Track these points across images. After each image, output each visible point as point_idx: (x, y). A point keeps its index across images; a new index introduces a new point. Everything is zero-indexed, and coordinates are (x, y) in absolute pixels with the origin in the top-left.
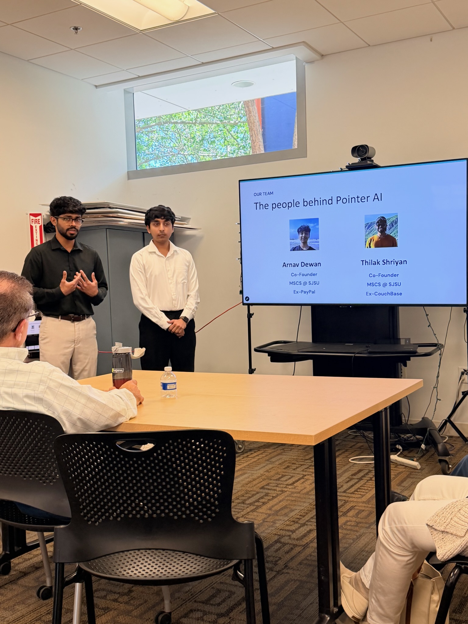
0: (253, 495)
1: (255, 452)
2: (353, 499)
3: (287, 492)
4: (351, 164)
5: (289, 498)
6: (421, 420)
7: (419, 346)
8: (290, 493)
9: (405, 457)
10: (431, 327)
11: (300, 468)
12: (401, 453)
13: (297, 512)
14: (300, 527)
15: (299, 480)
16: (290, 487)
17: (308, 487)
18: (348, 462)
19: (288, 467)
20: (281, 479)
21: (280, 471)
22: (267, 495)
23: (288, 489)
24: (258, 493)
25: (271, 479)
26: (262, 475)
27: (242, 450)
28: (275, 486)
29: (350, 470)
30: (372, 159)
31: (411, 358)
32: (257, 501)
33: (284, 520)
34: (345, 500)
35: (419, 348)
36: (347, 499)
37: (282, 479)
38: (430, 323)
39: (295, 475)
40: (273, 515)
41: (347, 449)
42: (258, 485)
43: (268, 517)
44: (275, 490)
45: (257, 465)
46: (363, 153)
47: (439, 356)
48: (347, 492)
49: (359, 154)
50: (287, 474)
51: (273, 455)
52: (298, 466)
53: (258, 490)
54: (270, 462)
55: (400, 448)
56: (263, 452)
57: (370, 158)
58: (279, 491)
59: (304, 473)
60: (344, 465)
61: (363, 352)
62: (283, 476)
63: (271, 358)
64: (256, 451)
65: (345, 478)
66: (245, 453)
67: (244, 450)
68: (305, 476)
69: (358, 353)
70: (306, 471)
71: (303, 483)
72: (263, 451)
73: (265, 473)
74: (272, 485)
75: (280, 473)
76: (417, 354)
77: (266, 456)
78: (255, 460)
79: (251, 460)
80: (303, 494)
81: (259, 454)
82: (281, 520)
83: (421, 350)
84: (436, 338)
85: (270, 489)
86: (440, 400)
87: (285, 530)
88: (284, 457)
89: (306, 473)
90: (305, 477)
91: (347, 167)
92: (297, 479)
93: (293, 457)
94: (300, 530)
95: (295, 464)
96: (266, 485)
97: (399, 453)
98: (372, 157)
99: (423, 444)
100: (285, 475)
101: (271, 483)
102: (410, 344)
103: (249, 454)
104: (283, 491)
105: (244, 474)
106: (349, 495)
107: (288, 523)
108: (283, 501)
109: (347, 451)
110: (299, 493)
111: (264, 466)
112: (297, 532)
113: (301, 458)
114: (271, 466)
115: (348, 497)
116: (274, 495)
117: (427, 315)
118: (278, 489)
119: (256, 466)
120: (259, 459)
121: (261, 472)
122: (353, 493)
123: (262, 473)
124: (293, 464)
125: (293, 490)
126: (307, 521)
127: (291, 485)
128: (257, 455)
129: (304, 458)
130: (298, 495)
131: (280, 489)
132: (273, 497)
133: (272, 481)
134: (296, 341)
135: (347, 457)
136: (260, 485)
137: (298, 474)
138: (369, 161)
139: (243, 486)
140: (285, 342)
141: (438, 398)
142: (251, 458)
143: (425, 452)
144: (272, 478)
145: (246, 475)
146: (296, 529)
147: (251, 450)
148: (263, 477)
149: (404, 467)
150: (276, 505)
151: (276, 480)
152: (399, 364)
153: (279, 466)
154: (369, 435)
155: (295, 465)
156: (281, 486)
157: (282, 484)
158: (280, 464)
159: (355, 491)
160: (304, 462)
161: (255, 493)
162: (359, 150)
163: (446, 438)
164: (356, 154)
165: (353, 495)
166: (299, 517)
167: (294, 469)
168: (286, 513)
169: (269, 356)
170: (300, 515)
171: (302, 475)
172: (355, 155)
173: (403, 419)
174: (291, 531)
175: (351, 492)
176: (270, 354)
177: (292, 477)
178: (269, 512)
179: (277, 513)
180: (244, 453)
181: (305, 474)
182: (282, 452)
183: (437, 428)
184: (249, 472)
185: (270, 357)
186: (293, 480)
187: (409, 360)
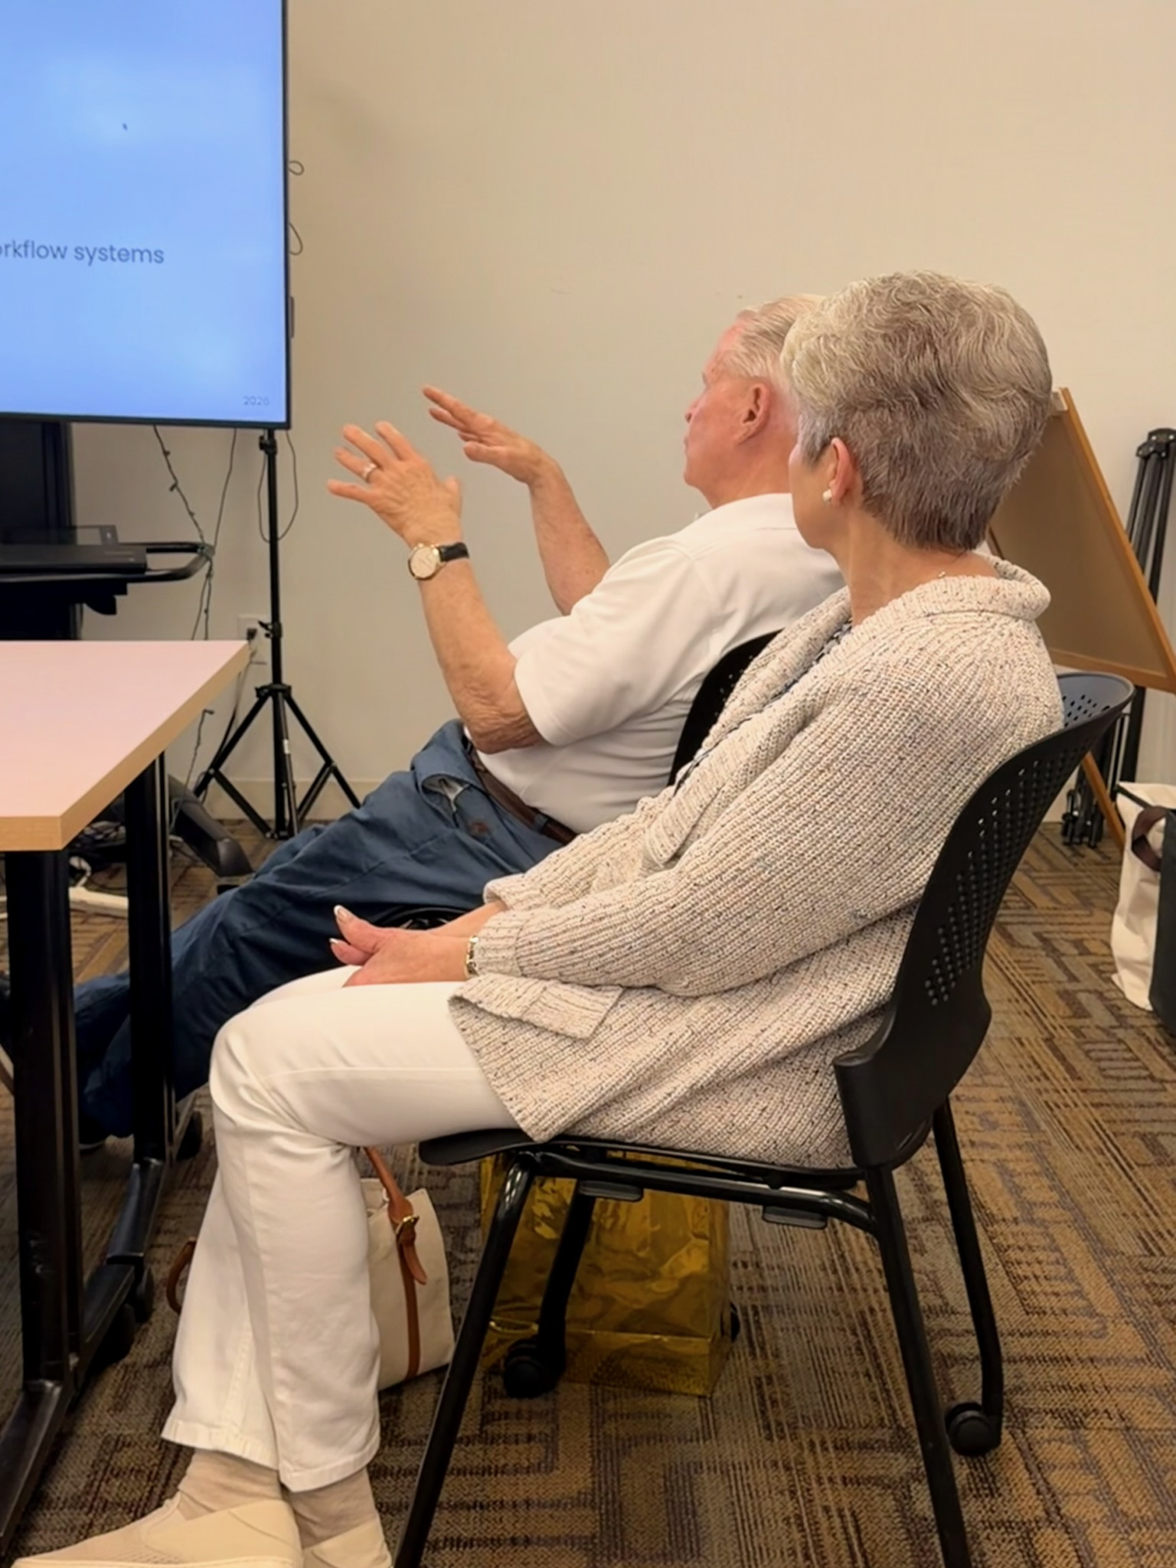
7: (150, 551)
9: (103, 889)
10: (179, 490)
12: (89, 878)
31: (130, 586)
35: (151, 556)
38: (175, 478)
55: (85, 865)
76: (148, 573)
83: (158, 563)
84: (196, 525)
86: (211, 713)
97: (84, 880)
102: (120, 545)
117: (166, 454)
187: (123, 591)
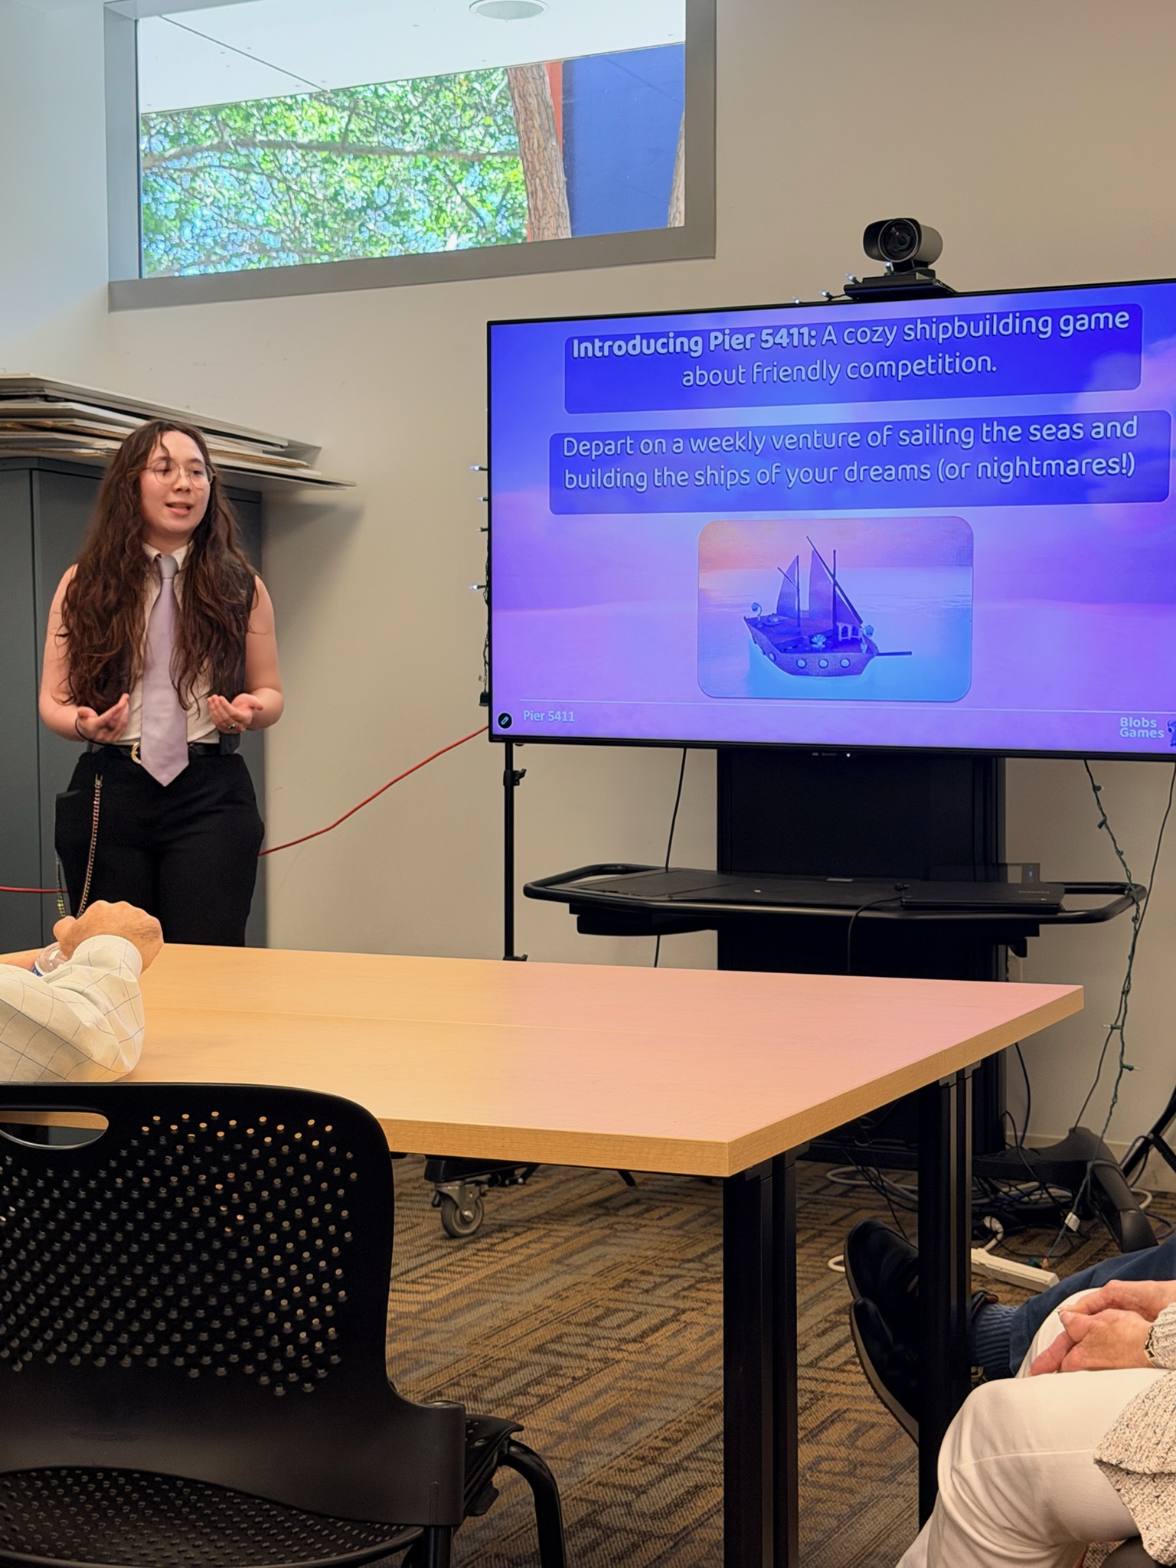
0: (508, 1373)
1: (517, 1234)
2: (841, 1389)
3: (623, 1364)
4: (860, 281)
5: (627, 1383)
6: (1064, 1137)
7: (1068, 891)
8: (631, 1367)
9: (1012, 1255)
10: (1107, 828)
11: (665, 1287)
12: (999, 1242)
13: (654, 1426)
14: (665, 1476)
15: (663, 1324)
16: (631, 1347)
17: (693, 1346)
18: (823, 1270)
19: (627, 1282)
20: (602, 1324)
21: (598, 1294)
22: (554, 1371)
23: (626, 1354)
24: (523, 1366)
25: (569, 1323)
26: (540, 1309)
27: (473, 1227)
28: (582, 1344)
29: (831, 1297)
30: (931, 267)
31: (1042, 927)
32: (522, 1392)
33: (610, 1454)
34: (812, 1392)
35: (1067, 896)
36: (820, 1387)
37: (607, 1322)
38: (1104, 815)
39: (649, 1309)
40: (575, 1436)
41: (825, 1227)
42: (525, 1340)
43: (556, 1444)
44: (581, 1357)
45: (525, 1278)
46: (904, 247)
47: (1133, 924)
48: (821, 1364)
49: (889, 248)
50: (622, 1306)
51: (576, 1243)
52: (658, 1280)
53: (523, 1356)
54: (567, 1266)
55: (997, 1226)
56: (545, 1236)
57: (926, 264)
58: (595, 1360)
59: (680, 1304)
60: (814, 1280)
61: (884, 904)
62: (609, 1312)
63: (578, 918)
64: (520, 1230)
65: (813, 1321)
66: (483, 1237)
67: (478, 1228)
68: (684, 1312)
69: (868, 908)
70: (684, 1297)
71: (674, 1335)
72: (542, 1232)
73: (550, 1302)
74: (570, 1340)
75: (600, 1303)
76: (1060, 915)
77: (552, 1248)
78: (516, 1259)
79: (501, 1259)
80: (676, 1371)
81: (530, 1242)
82: (599, 1453)
83: (1074, 904)
84: (1124, 864)
85: (565, 1355)
86: (1131, 1069)
87: (614, 1486)
88: (614, 1252)
89: (688, 1304)
90: (683, 1317)
91: (847, 289)
92: (655, 1321)
93: (643, 1253)
94: (663, 1485)
95: (650, 1273)
96: (553, 1341)
97: (993, 1242)
98: (932, 263)
99: (1071, 1214)
100: (617, 1310)
101: (568, 1335)
102: (1038, 884)
103: (496, 1241)
104: (607, 1362)
105: (479, 1303)
106: (828, 1375)
107: (623, 1462)
108: (606, 1392)
109: (820, 1234)
110: (662, 1366)
111: (547, 1281)
112: (652, 1492)
113: (671, 1255)
114: (569, 1280)
115: (823, 1381)
116: (579, 1374)
117: (1096, 789)
118: (592, 1353)
119: (518, 1280)
120: (529, 1257)
121: (537, 1297)
122: (839, 1369)
123: (539, 1301)
124: (643, 1273)
125: (642, 1358)
126: (687, 1458)
127: (635, 1340)
128: (526, 1245)
129: (679, 1257)
130: (660, 1374)
131: (598, 1354)
132: (574, 1378)
133: (571, 1329)
134: (664, 865)
135: (821, 1253)
136: (532, 1341)
137: (658, 1306)
138: (921, 272)
139: (474, 1343)
140: (627, 870)
141: (1125, 1063)
142: (504, 1252)
143: (1076, 1242)
144: (573, 1319)
145: (486, 1309)
146: (651, 1484)
147: (501, 1228)
148: (545, 1315)
149: (1008, 1288)
150: (582, 1404)
151: (587, 1325)
152: (1002, 947)
153: (598, 1279)
154: (897, 1186)
155: (651, 1278)
156: (603, 1343)
157: (604, 1338)
158: (600, 1274)
159: (846, 1363)
160: (679, 1267)
161: (513, 1365)
162: (888, 234)
163: (1146, 1197)
164: (878, 250)
165: (840, 1376)
166: (659, 1444)
167: (647, 1291)
168: (615, 1432)
169: (572, 911)
170: (665, 1439)
171: (672, 1312)
172: (875, 252)
173: (1009, 1133)
174: (634, 1489)
175: (835, 1365)
176: (577, 905)
177: (639, 1315)
178: (559, 1427)
179: (586, 1430)
180: (478, 1238)
181: (682, 1306)
182: (609, 1236)
183: (1119, 1162)
184: (494, 1297)
185: (575, 917)
186: (643, 1324)
187: (1036, 933)
